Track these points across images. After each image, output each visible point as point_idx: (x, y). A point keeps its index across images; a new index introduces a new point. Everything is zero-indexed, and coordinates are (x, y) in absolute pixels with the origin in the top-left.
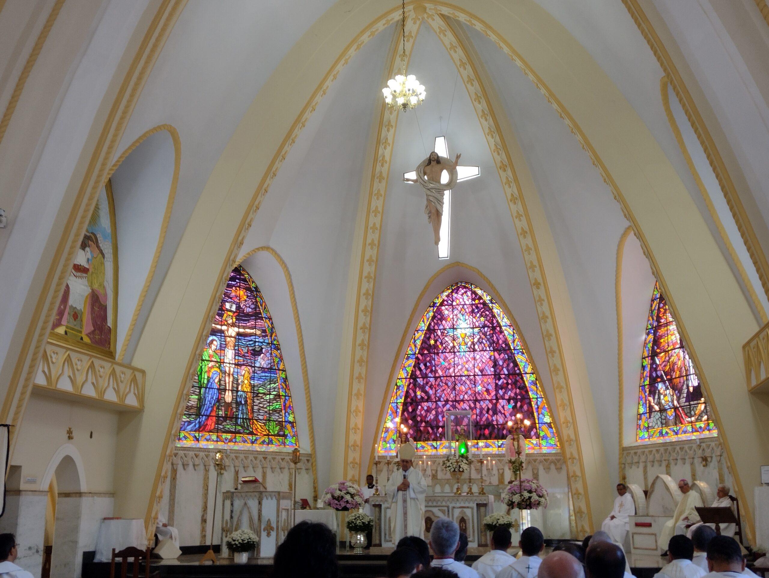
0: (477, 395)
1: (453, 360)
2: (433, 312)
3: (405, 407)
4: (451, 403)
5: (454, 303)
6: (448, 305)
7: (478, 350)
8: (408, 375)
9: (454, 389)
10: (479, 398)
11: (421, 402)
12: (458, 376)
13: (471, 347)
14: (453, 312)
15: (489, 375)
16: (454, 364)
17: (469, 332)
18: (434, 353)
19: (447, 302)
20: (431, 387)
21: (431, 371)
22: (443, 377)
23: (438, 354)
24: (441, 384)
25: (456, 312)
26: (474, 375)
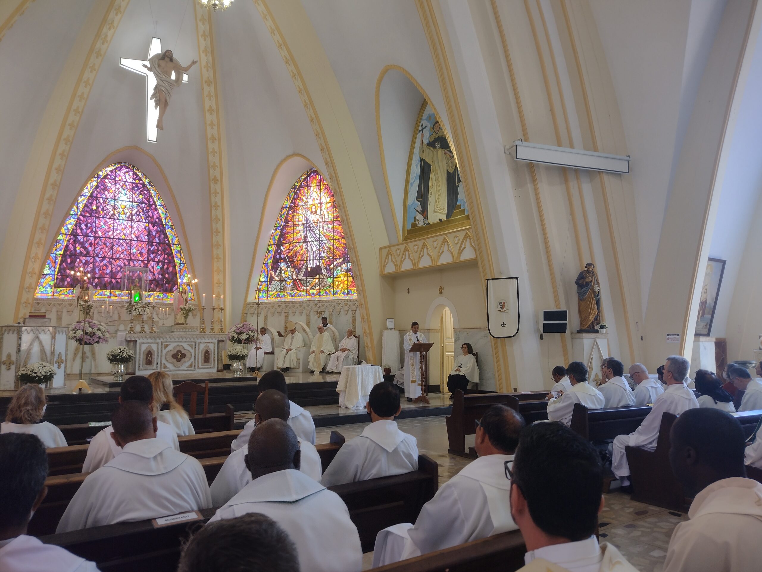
0: (132, 256)
1: (113, 225)
2: (97, 182)
3: (64, 259)
4: (108, 260)
5: (117, 179)
6: (112, 180)
7: (136, 220)
8: (68, 232)
9: (112, 248)
10: (133, 258)
11: (80, 256)
12: (117, 239)
13: (129, 217)
14: (115, 186)
15: (143, 241)
16: (114, 229)
17: (128, 204)
18: (96, 217)
19: (111, 176)
20: (91, 245)
21: (92, 231)
22: (103, 237)
23: (99, 218)
24: (100, 243)
25: (118, 186)
26: (131, 240)
